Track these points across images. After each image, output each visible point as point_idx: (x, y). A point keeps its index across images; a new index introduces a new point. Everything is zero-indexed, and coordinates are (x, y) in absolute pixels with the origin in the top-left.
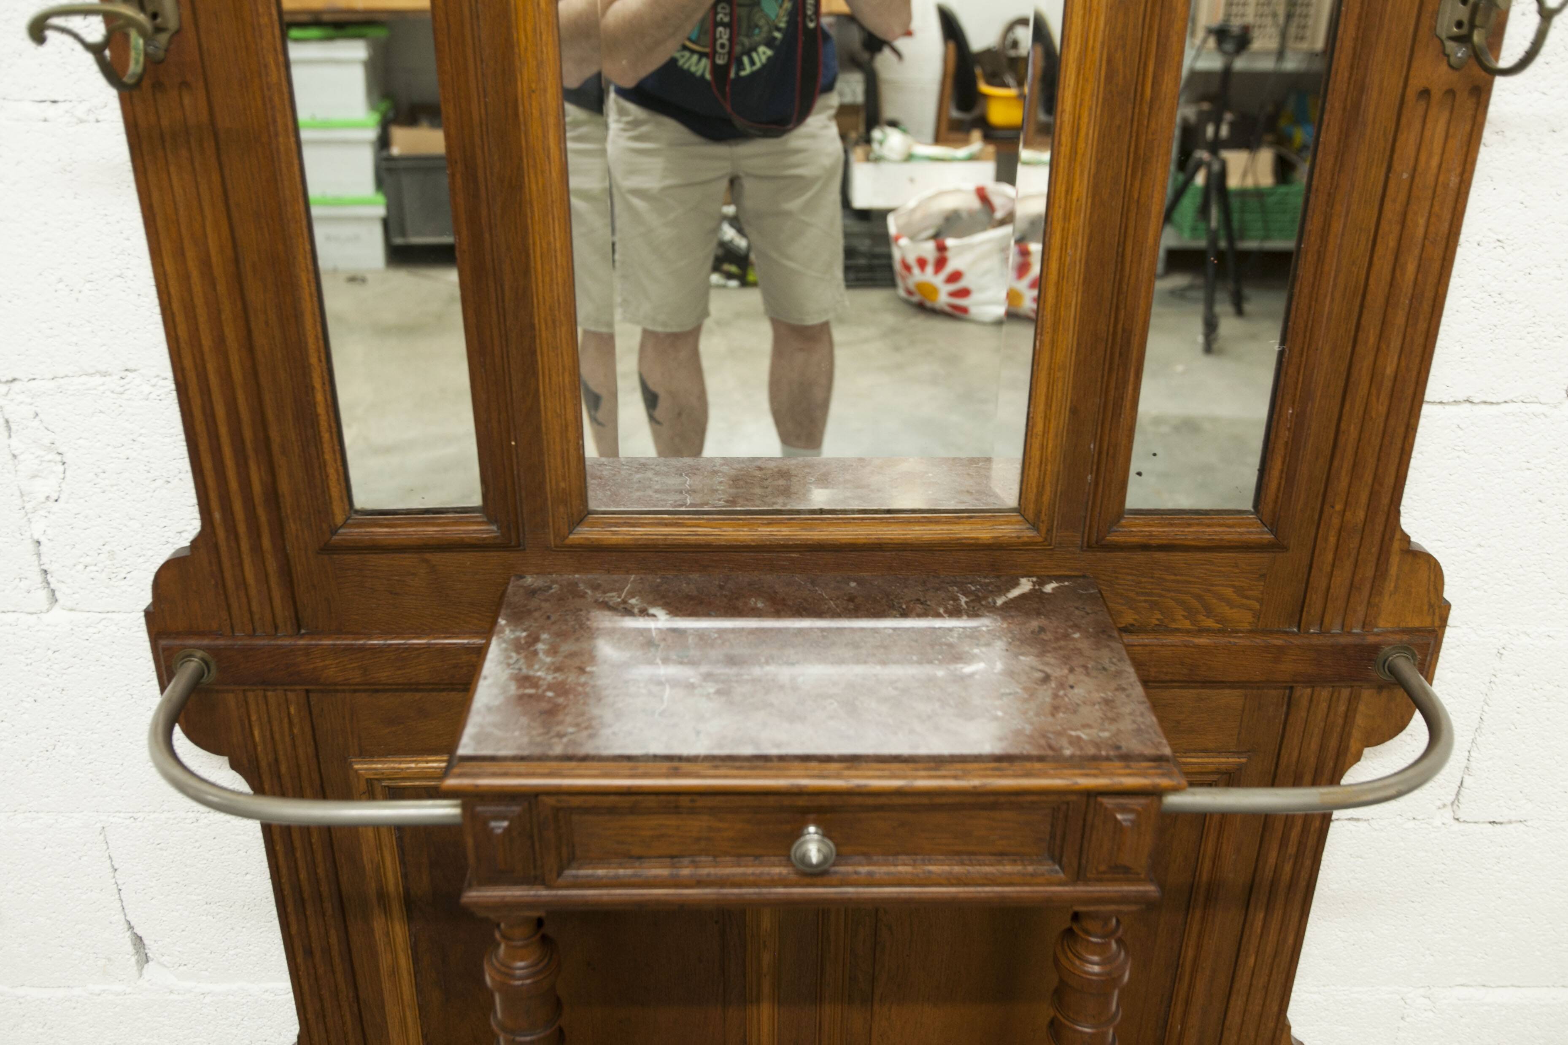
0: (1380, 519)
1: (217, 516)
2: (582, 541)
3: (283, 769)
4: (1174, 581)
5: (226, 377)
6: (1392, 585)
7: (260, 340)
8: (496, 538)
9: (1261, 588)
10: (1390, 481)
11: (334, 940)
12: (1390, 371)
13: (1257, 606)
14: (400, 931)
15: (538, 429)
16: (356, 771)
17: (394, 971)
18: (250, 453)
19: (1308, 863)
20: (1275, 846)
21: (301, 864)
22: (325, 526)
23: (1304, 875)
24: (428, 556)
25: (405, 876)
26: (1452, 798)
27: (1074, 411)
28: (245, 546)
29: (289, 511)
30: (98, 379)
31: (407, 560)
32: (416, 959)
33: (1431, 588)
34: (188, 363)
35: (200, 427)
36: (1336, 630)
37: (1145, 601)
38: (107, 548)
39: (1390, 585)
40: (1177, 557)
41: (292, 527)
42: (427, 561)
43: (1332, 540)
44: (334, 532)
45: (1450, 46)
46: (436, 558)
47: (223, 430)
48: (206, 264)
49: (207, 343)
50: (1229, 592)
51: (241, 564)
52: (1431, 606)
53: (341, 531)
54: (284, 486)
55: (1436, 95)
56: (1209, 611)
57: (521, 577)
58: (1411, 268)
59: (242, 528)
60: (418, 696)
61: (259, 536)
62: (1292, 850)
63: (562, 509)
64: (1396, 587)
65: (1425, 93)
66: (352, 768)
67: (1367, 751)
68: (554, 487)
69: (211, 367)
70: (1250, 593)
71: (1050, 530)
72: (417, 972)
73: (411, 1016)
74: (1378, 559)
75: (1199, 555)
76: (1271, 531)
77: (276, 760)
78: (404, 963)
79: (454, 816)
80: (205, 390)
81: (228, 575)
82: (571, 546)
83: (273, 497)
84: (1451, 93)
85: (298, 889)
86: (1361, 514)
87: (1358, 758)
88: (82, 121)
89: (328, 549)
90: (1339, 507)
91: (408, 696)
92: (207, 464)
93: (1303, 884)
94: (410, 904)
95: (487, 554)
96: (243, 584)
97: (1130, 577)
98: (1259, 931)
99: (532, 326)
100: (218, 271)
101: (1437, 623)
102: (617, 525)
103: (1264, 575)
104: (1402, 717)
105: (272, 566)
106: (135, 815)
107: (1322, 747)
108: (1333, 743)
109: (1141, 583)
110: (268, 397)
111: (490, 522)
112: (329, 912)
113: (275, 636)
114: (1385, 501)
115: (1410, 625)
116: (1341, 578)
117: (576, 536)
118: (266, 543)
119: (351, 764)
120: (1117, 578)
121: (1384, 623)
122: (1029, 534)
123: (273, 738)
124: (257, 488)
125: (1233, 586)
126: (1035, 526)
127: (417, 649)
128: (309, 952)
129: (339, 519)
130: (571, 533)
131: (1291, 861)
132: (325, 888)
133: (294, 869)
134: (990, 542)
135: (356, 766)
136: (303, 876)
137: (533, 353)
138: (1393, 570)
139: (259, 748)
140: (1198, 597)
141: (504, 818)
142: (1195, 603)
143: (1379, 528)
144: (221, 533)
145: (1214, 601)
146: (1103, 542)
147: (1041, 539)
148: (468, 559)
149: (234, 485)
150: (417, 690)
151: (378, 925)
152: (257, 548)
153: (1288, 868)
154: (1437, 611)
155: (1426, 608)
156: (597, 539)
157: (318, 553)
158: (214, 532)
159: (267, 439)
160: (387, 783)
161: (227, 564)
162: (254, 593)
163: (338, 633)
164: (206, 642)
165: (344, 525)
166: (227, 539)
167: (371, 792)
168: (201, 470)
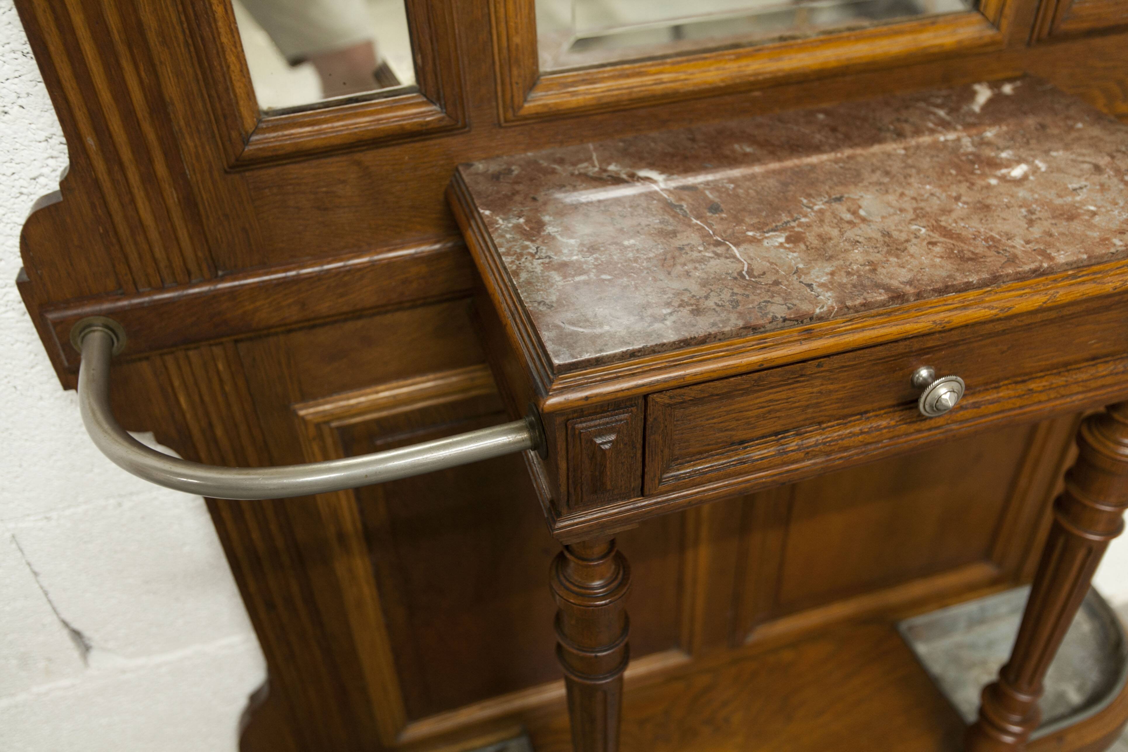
1: (90, 141)
2: (540, 110)
3: (219, 432)
4: (1102, 69)
8: (441, 120)
11: (295, 589)
14: (362, 565)
16: (303, 418)
17: (359, 603)
18: (121, 48)
22: (234, 134)
24: (358, 156)
28: (133, 176)
29: (182, 123)
41: (188, 144)
42: (358, 163)
44: (246, 141)
46: (368, 157)
51: (133, 201)
53: (254, 138)
54: (171, 91)
57: (468, 165)
59: (126, 154)
60: (360, 323)
61: (151, 161)
63: (515, 72)
66: (297, 416)
68: (504, 44)
72: (382, 597)
73: (379, 636)
77: (210, 425)
78: (369, 593)
79: (523, 440)
81: (118, 218)
82: (525, 118)
83: (158, 105)
89: (240, 165)
91: (350, 326)
92: (65, 72)
94: (369, 538)
95: (428, 143)
102: (574, 84)
105: (172, 197)
106: (48, 515)
111: (430, 101)
112: (288, 565)
113: (190, 284)
117: (532, 104)
118: (161, 169)
119: (295, 413)
122: (990, 33)
123: (202, 401)
124: (137, 97)
126: (995, 24)
127: (360, 270)
129: (249, 124)
130: (525, 100)
132: (279, 543)
133: (245, 532)
134: (953, 47)
135: (302, 413)
136: (255, 535)
139: (188, 416)
141: (610, 431)
144: (100, 165)
146: (1056, 33)
147: (1000, 38)
149: (106, 96)
150: (360, 317)
151: (339, 565)
152: (149, 177)
156: (556, 104)
157: (226, 172)
158: (91, 164)
159: (140, 24)
160: (334, 424)
161: (114, 205)
162: (154, 235)
163: (265, 267)
164: (106, 306)
165: (257, 130)
166: (110, 172)
167: (320, 436)
168: (59, 82)
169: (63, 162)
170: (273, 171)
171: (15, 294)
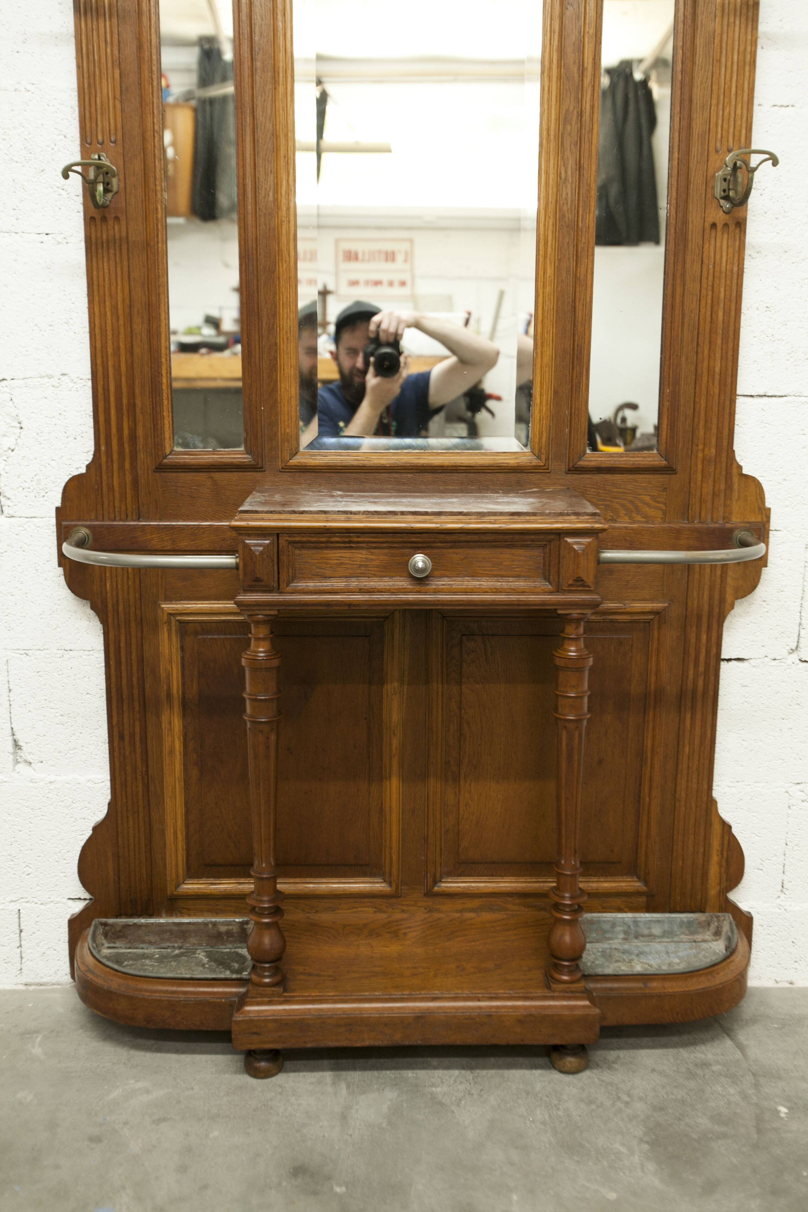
0: (724, 455)
1: (103, 448)
2: (297, 464)
3: (121, 608)
4: (617, 492)
5: (117, 369)
6: (737, 495)
7: (137, 350)
8: (250, 462)
9: (665, 497)
10: (726, 432)
11: (137, 730)
12: (717, 370)
13: (662, 506)
14: (177, 724)
15: (276, 401)
16: (163, 608)
17: (172, 752)
18: (125, 412)
19: (712, 678)
20: (691, 666)
21: (124, 674)
22: (160, 453)
23: (711, 687)
24: (212, 474)
25: (183, 684)
26: (795, 645)
27: (556, 392)
28: (116, 466)
29: (141, 447)
30: (46, 380)
31: (201, 477)
32: (185, 746)
33: (758, 497)
34: (99, 362)
35: (101, 397)
36: (709, 520)
37: (603, 505)
38: (37, 477)
39: (735, 495)
40: (617, 477)
41: (141, 456)
42: (211, 478)
43: (700, 467)
44: (165, 457)
45: (722, 202)
46: (217, 476)
47: (112, 399)
48: (115, 308)
49: (110, 351)
50: (647, 499)
51: (113, 476)
52: (760, 509)
53: (168, 457)
54: (140, 432)
55: (719, 227)
56: (638, 511)
58: (721, 314)
59: (115, 456)
61: (124, 460)
62: (701, 669)
63: (286, 444)
64: (739, 496)
65: (714, 226)
66: (160, 607)
67: (737, 603)
68: (283, 432)
69: (110, 364)
70: (659, 499)
71: (547, 459)
72: (185, 754)
73: (179, 787)
74: (726, 478)
75: (630, 477)
76: (666, 460)
77: (117, 601)
78: (178, 746)
80: (106, 376)
81: (105, 484)
82: (291, 467)
83: (133, 437)
84: (726, 225)
85: (119, 690)
86: (713, 451)
87: (732, 607)
88: (59, 243)
89: (161, 468)
90: (701, 447)
92: (102, 418)
93: (711, 693)
94: (185, 704)
95: (245, 472)
96: (111, 488)
97: (593, 490)
98: (689, 727)
99: (276, 344)
100: (120, 312)
101: (765, 519)
103: (666, 488)
104: (754, 580)
105: (129, 478)
106: (27, 652)
107: (711, 598)
108: (717, 596)
109: (599, 493)
110: (137, 382)
112: (137, 709)
113: (126, 520)
114: (725, 443)
115: (750, 520)
116: (708, 488)
117: (295, 461)
118: (127, 465)
119: (159, 604)
120: (586, 490)
121: (736, 519)
122: (536, 461)
123: (117, 587)
124: (126, 432)
125: (650, 495)
126: (539, 457)
127: (203, 528)
128: (122, 737)
129: (168, 451)
130: (290, 459)
131: (702, 677)
132: (136, 692)
133: (119, 677)
134: (516, 465)
135: (163, 606)
136: (124, 682)
137: (276, 359)
138: (736, 486)
139: (109, 595)
140: (632, 502)
142: (630, 506)
143: (724, 459)
144: (104, 459)
145: (640, 504)
146: (576, 466)
147: (542, 464)
148: (234, 476)
149: (114, 431)
151: (165, 718)
152: (121, 467)
153: (701, 682)
154: (763, 511)
155: (757, 509)
156: (305, 463)
157: (154, 471)
158: (100, 457)
159: (134, 404)
160: (178, 618)
161: (104, 477)
162: (117, 495)
163: (160, 520)
164: (88, 523)
165: (170, 454)
166: (107, 462)
167: (169, 623)
168: (98, 421)
169: (89, 457)
170: (174, 475)
171: (53, 514)
